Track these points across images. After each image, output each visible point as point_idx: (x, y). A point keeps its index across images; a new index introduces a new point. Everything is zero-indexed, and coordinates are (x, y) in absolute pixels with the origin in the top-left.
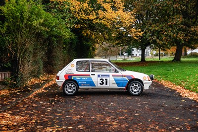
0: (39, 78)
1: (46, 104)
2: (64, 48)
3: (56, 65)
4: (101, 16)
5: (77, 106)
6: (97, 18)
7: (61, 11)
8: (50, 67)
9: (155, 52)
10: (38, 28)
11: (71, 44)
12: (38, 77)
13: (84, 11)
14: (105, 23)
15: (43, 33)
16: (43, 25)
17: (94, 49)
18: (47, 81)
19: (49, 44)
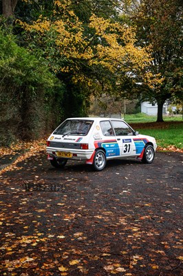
0: (10, 148)
1: (21, 191)
2: (46, 102)
3: (34, 128)
4: (101, 54)
5: (69, 196)
6: (95, 57)
7: (42, 46)
8: (25, 130)
9: (174, 108)
10: (7, 71)
11: (57, 95)
12: (8, 146)
13: (75, 46)
14: (107, 64)
15: (16, 79)
16: (15, 66)
17: (88, 104)
18: (22, 152)
19: (24, 95)
